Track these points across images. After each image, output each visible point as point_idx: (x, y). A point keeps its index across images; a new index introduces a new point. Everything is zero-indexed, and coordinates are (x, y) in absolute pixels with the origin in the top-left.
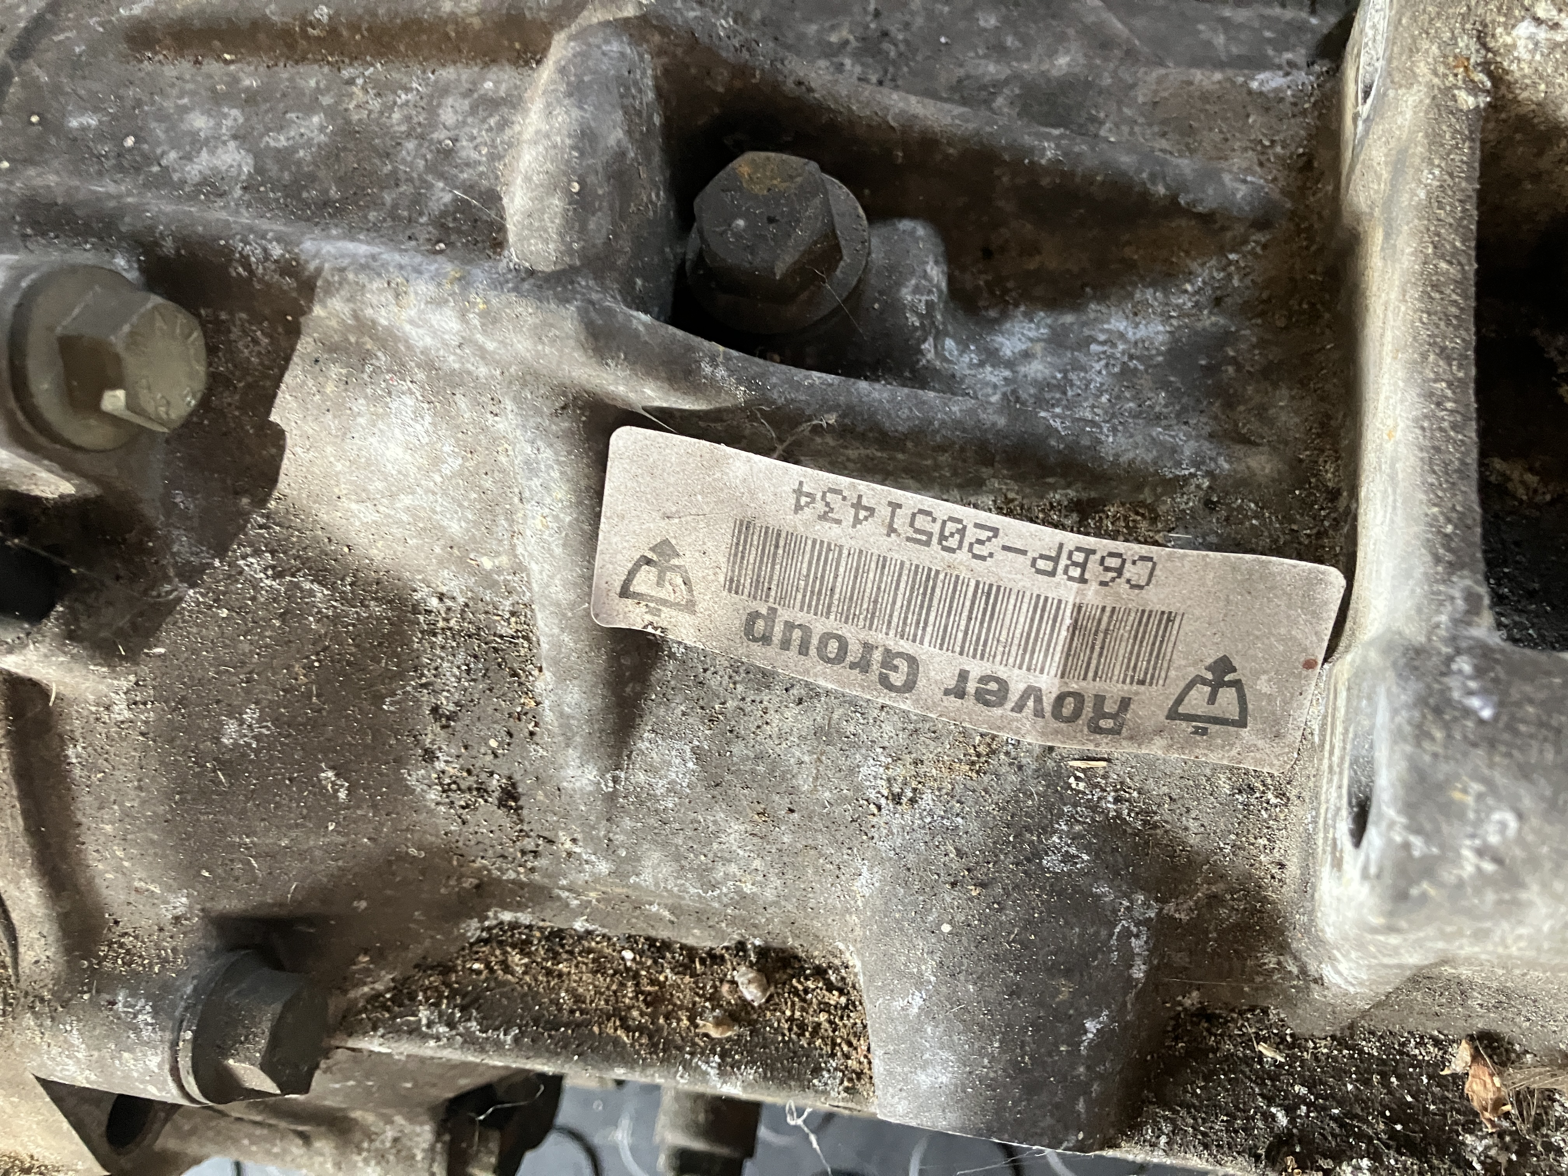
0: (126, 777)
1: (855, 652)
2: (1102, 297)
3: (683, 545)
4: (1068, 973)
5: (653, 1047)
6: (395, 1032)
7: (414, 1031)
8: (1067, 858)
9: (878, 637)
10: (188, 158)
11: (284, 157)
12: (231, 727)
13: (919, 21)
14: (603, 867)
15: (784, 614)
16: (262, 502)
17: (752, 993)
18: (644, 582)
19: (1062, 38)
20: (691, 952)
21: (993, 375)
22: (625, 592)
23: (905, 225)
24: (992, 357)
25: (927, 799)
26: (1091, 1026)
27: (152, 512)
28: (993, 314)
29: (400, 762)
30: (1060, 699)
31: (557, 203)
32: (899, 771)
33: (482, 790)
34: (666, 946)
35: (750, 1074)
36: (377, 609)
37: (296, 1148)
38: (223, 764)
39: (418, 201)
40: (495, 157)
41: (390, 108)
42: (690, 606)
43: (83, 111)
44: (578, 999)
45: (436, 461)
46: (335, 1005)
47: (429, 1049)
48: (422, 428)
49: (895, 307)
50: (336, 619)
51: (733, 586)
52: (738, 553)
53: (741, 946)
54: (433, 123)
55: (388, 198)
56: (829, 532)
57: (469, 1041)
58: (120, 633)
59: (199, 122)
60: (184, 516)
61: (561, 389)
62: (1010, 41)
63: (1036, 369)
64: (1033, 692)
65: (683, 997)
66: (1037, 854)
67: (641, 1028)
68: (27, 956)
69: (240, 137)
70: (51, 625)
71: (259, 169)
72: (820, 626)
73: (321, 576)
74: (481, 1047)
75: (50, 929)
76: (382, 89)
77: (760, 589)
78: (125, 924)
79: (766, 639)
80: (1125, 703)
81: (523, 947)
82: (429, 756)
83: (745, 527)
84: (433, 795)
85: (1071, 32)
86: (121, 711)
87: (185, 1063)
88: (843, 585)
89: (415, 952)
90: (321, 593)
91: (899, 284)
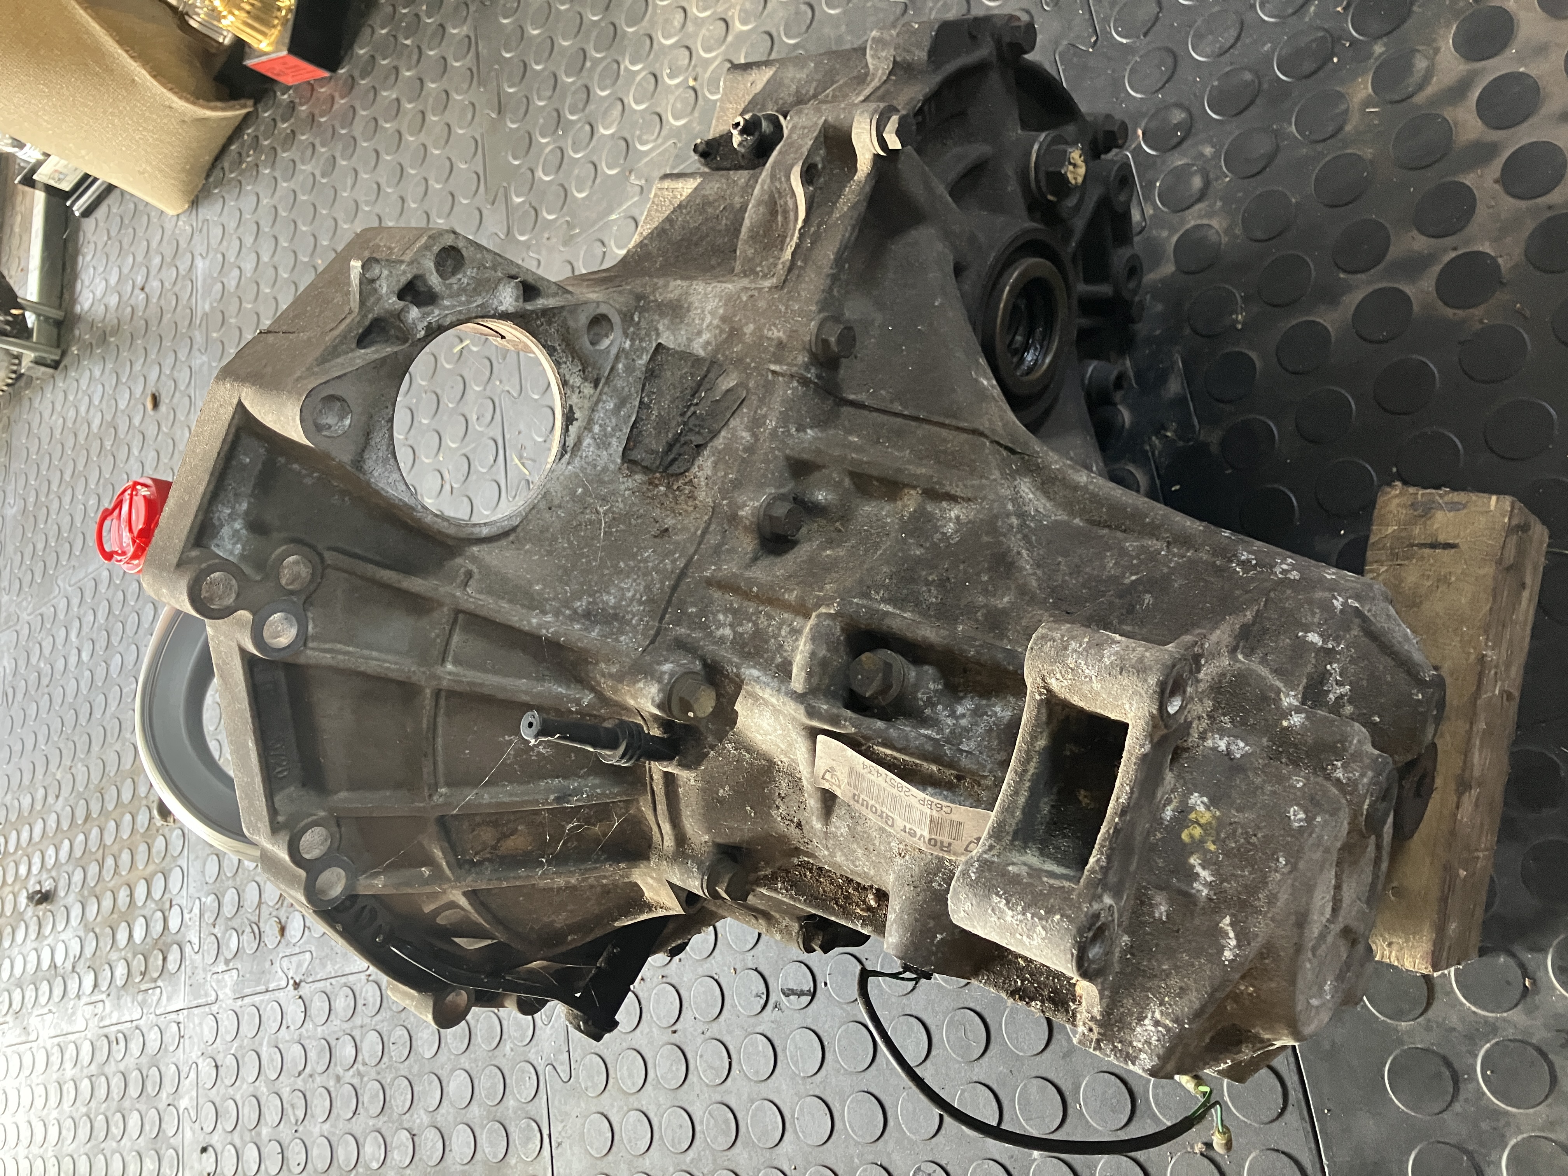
0: (693, 800)
1: (879, 813)
2: (997, 696)
3: (837, 768)
4: (934, 919)
5: (844, 913)
6: (770, 888)
7: (776, 890)
8: (940, 885)
9: (884, 809)
10: (718, 629)
11: (741, 634)
12: (721, 791)
13: (960, 575)
14: (826, 853)
15: (862, 796)
16: (732, 729)
17: (873, 903)
18: (828, 776)
19: (1009, 589)
20: (858, 884)
21: (950, 721)
22: (823, 778)
23: (926, 668)
24: (953, 714)
25: (907, 857)
26: (939, 937)
27: (703, 729)
28: (961, 694)
29: (770, 808)
30: (930, 840)
31: (803, 674)
32: (901, 846)
33: (792, 821)
34: (852, 880)
35: (870, 928)
36: (764, 762)
37: (754, 921)
38: (718, 801)
39: (773, 659)
40: (793, 651)
41: (769, 625)
42: (839, 786)
43: (692, 607)
44: (825, 891)
45: (776, 730)
46: (752, 876)
47: (780, 897)
48: (771, 721)
49: (916, 699)
50: (752, 764)
51: (849, 784)
52: (850, 776)
53: (871, 887)
54: (779, 635)
55: (765, 656)
56: (872, 778)
57: (792, 897)
58: (693, 763)
59: (721, 617)
60: (711, 730)
61: (803, 724)
62: (990, 588)
63: (964, 722)
64: (921, 836)
65: (855, 899)
66: (931, 882)
67: (841, 906)
68: (666, 844)
69: (731, 625)
70: (675, 762)
71: (734, 638)
72: (871, 802)
73: (748, 751)
74: (795, 900)
75: (672, 838)
76: (770, 617)
77: (855, 787)
78: (692, 840)
79: (858, 802)
80: (950, 844)
81: (811, 870)
82: (778, 807)
83: (851, 769)
84: (779, 819)
85: (1013, 587)
86: (692, 782)
87: (705, 886)
88: (876, 792)
89: (778, 864)
90: (748, 756)
91: (918, 691)
